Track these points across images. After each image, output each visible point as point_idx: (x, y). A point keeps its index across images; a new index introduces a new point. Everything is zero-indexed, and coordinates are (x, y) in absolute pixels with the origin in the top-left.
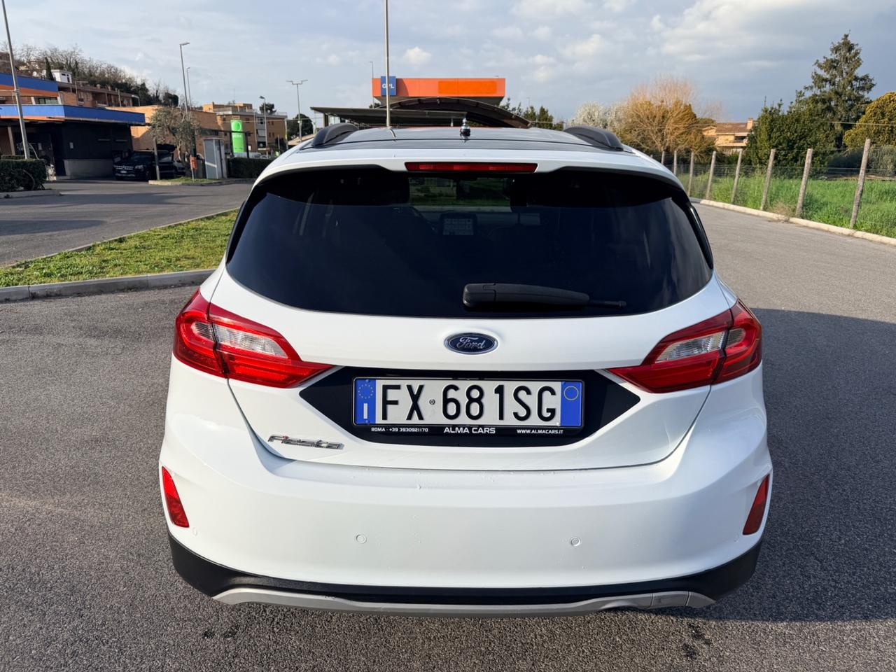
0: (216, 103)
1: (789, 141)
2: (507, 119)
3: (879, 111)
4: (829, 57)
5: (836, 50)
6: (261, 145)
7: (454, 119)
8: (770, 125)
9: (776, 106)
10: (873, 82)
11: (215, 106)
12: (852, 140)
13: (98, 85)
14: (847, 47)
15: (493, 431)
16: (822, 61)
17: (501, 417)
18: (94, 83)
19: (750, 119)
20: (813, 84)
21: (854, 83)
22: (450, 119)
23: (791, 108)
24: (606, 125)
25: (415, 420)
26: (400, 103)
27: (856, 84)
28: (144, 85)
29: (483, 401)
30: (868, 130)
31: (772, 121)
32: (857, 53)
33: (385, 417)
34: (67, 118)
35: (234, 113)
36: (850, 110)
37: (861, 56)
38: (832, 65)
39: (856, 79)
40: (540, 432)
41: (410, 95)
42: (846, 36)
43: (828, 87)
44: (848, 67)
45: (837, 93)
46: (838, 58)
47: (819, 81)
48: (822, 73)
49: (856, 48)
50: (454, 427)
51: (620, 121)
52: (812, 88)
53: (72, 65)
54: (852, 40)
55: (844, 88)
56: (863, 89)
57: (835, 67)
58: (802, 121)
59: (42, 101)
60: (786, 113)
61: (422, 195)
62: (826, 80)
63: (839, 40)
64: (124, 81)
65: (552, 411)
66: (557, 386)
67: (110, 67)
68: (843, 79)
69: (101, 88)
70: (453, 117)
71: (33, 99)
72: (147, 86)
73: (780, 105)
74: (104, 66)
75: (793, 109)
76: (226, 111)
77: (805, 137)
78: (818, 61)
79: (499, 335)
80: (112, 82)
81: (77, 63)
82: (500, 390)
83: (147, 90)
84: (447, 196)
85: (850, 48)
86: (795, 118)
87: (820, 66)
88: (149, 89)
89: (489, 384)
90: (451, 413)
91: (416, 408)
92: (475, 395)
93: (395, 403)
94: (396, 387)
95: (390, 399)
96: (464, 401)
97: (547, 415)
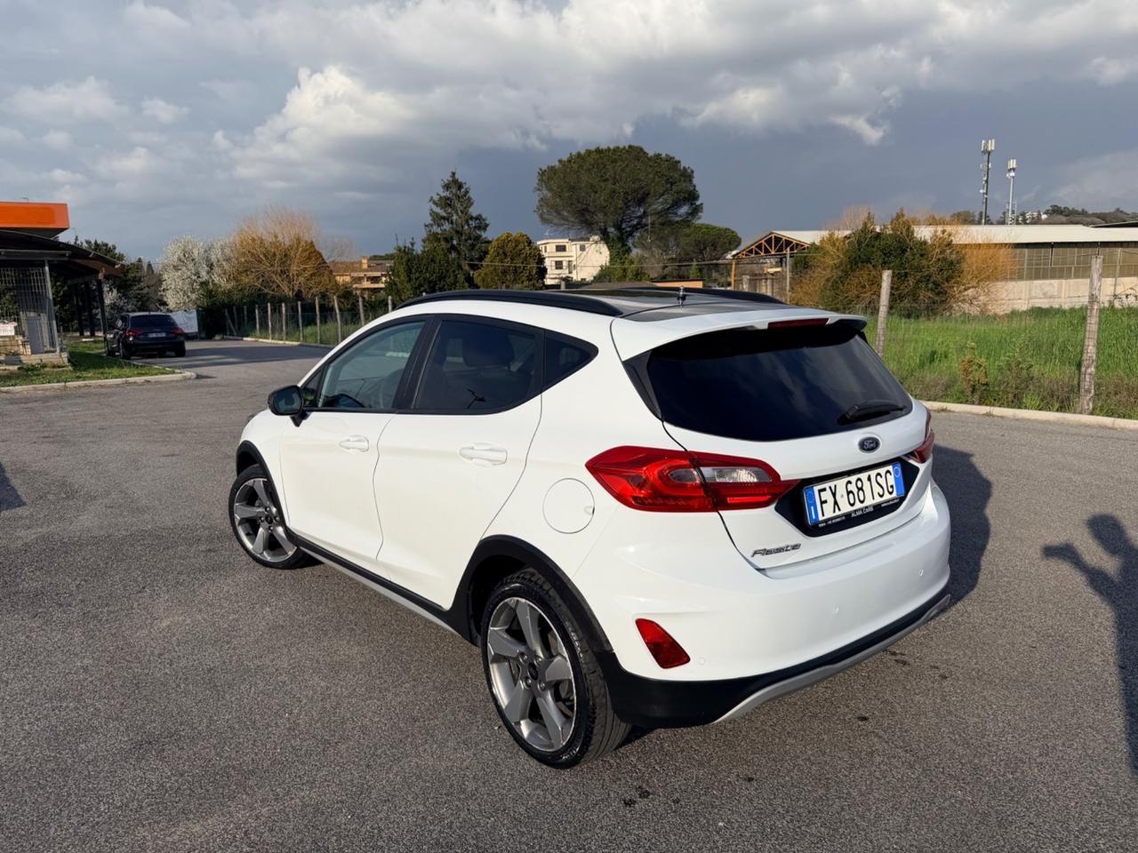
1: (430, 282)
2: (79, 258)
3: (501, 251)
4: (442, 194)
5: (447, 187)
7: (49, 261)
8: (407, 264)
9: (408, 245)
10: (487, 222)
12: (484, 280)
14: (455, 184)
15: (871, 509)
16: (436, 198)
17: (873, 498)
19: (364, 258)
20: (432, 222)
21: (470, 222)
22: (43, 261)
23: (424, 247)
24: (212, 265)
25: (838, 513)
27: (472, 223)
29: (864, 488)
30: (495, 269)
31: (409, 260)
32: (467, 192)
33: (823, 515)
36: (473, 249)
37: (471, 194)
38: (446, 203)
39: (472, 218)
40: (891, 503)
42: (454, 174)
43: (447, 226)
44: (462, 205)
45: (457, 232)
46: (451, 196)
47: (437, 219)
48: (438, 210)
49: (465, 186)
50: (855, 511)
51: (228, 260)
52: (432, 225)
54: (461, 179)
55: (462, 227)
56: (479, 228)
57: (450, 205)
58: (438, 261)
60: (420, 252)
61: (14, 368)
62: (444, 218)
63: (447, 178)
65: (893, 487)
66: (890, 468)
68: (460, 218)
70: (46, 259)
73: (413, 244)
75: (427, 249)
77: (445, 277)
78: (432, 198)
82: (869, 478)
84: (54, 367)
85: (460, 186)
86: (430, 257)
87: (435, 203)
89: (864, 476)
90: (852, 502)
91: (836, 503)
92: (860, 485)
93: (825, 502)
94: (824, 490)
95: (823, 500)
96: (855, 491)
97: (891, 490)
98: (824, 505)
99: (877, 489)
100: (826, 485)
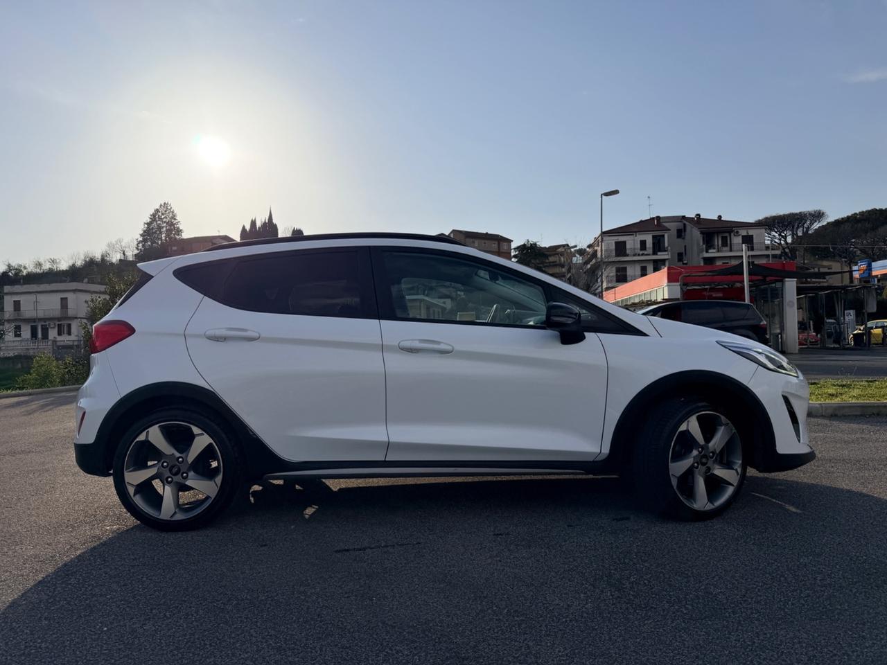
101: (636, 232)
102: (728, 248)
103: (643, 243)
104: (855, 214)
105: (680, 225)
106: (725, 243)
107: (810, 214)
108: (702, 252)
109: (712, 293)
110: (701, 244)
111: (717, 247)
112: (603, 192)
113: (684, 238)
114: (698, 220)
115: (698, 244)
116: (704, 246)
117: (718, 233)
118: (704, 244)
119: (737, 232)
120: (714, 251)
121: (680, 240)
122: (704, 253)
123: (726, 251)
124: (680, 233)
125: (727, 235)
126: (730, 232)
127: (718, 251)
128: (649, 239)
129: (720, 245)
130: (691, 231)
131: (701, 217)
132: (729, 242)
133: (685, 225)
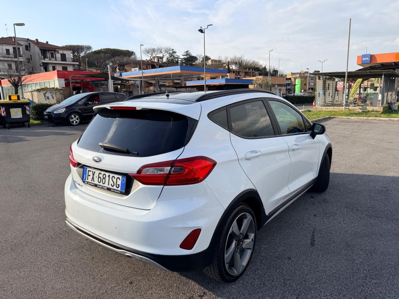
0: (292, 72)
6: (310, 89)
11: (292, 74)
13: (247, 69)
15: (106, 188)
17: (108, 185)
18: (246, 69)
25: (93, 181)
26: (370, 67)
28: (265, 67)
29: (106, 179)
33: (88, 179)
34: (226, 83)
35: (300, 76)
41: (378, 62)
50: (99, 185)
53: (240, 62)
59: (223, 77)
64: (258, 66)
65: (119, 185)
66: (120, 177)
67: (253, 62)
69: (248, 70)
71: (221, 76)
72: (266, 68)
74: (251, 62)
76: (296, 75)
79: (103, 158)
80: (252, 68)
81: (242, 61)
82: (109, 176)
83: (266, 69)
88: (267, 69)
89: (107, 174)
90: (99, 181)
91: (93, 178)
92: (104, 177)
93: (90, 176)
94: (90, 171)
95: (89, 174)
96: (102, 178)
97: (118, 186)
98: (89, 176)
99: (111, 182)
100: (92, 170)
101: (3, 44)
102: (54, 59)
103: (8, 51)
104: (102, 49)
105: (27, 44)
106: (52, 56)
107: (86, 47)
108: (42, 59)
109: (76, 84)
110: (41, 55)
111: (49, 58)
112: (15, 23)
113: (29, 51)
114: (37, 43)
115: (39, 55)
116: (42, 56)
117: (49, 51)
118: (42, 55)
119: (58, 52)
120: (48, 59)
121: (27, 51)
122: (43, 60)
123: (54, 60)
124: (27, 48)
125: (53, 52)
126: (55, 51)
127: (50, 60)
128: (11, 48)
129: (50, 57)
130: (34, 48)
131: (39, 41)
132: (54, 56)
133: (29, 43)
